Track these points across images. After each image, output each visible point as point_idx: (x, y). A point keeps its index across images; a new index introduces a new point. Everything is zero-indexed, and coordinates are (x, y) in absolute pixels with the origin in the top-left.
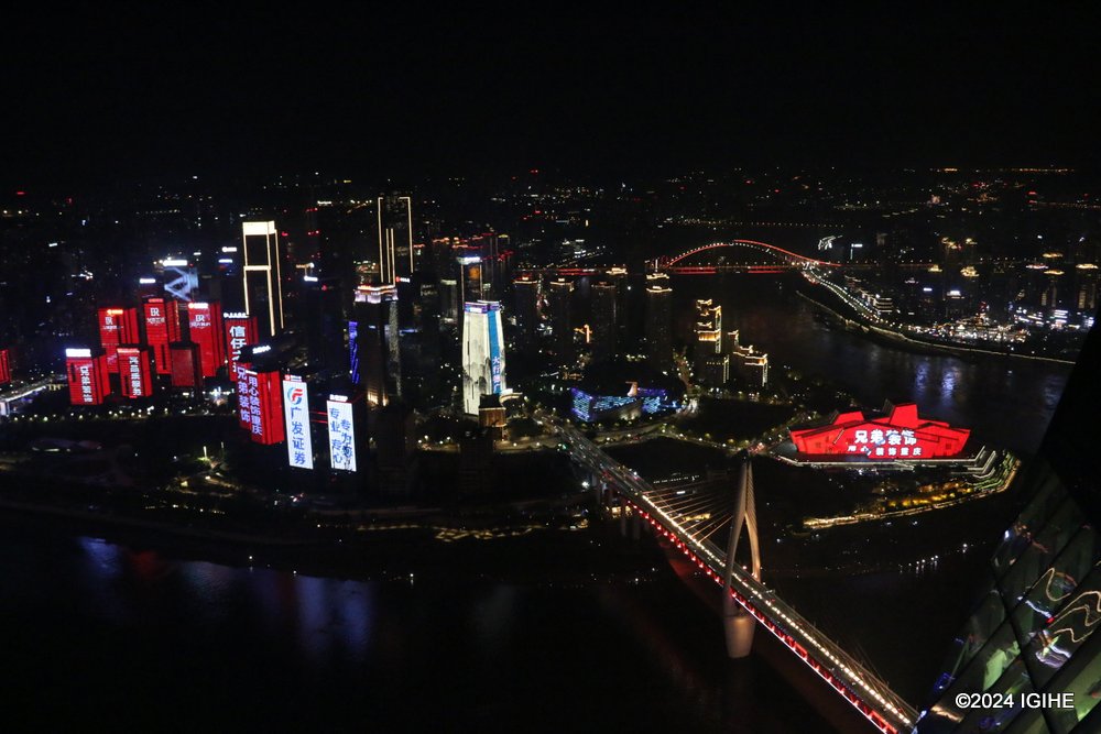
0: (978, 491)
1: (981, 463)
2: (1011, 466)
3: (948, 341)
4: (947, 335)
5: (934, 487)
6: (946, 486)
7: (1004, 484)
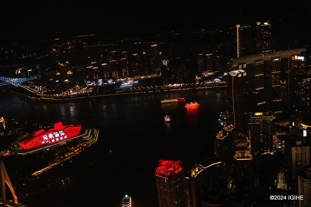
0: (88, 144)
1: (87, 135)
2: (96, 132)
3: (68, 97)
4: (67, 95)
5: (74, 147)
6: (78, 146)
7: (96, 139)
